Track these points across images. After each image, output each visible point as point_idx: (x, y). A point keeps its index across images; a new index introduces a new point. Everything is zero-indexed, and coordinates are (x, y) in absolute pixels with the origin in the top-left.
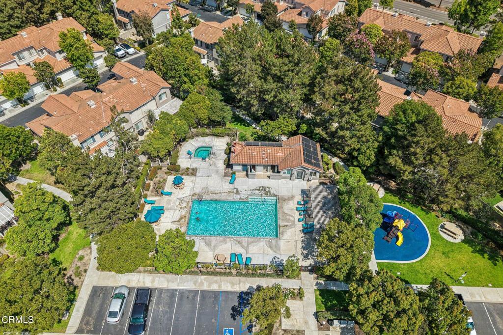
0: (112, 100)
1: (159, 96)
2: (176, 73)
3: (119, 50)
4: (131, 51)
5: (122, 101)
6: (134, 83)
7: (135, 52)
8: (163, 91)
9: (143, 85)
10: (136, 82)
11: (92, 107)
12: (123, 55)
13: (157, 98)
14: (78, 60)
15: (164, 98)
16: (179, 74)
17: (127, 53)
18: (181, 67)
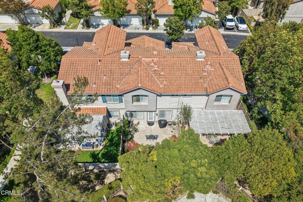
0: (152, 64)
1: (217, 96)
2: (270, 78)
3: (231, 20)
4: (243, 27)
5: (162, 73)
6: (199, 60)
7: (246, 29)
8: (229, 92)
9: (208, 67)
10: (203, 60)
11: (122, 60)
12: (231, 28)
13: (213, 97)
14: (179, 9)
15: (225, 101)
16: (274, 83)
17: (237, 27)
18: (286, 74)
